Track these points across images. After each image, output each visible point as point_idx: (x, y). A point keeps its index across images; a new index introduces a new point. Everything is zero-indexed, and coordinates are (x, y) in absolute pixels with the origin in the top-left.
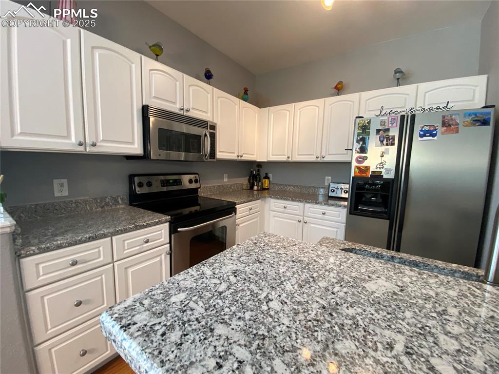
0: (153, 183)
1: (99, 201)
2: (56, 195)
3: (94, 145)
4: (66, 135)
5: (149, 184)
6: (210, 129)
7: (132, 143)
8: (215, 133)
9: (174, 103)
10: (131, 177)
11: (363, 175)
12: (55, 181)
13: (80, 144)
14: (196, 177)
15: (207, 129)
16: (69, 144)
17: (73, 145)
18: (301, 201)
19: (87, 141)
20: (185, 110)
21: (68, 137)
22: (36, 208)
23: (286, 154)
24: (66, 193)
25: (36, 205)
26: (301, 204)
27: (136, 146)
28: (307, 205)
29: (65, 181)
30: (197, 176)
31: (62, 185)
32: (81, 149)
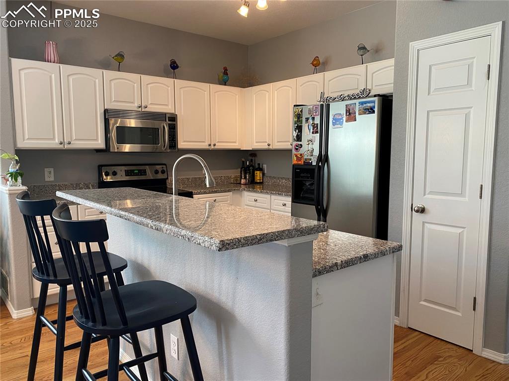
0: (118, 173)
1: (75, 186)
2: (46, 180)
3: (69, 143)
4: (52, 138)
5: (115, 174)
6: (169, 121)
7: (97, 140)
8: (175, 124)
9: (132, 102)
10: (100, 167)
11: (299, 162)
12: (46, 169)
13: (61, 143)
14: (162, 168)
15: (166, 121)
16: (53, 143)
17: (57, 144)
18: (267, 193)
19: (65, 141)
20: (143, 106)
21: (54, 139)
22: (34, 188)
23: (267, 141)
24: (52, 179)
25: (35, 186)
26: (268, 196)
27: (100, 142)
28: (273, 197)
29: (52, 170)
30: (164, 166)
31: (50, 173)
32: (61, 146)
